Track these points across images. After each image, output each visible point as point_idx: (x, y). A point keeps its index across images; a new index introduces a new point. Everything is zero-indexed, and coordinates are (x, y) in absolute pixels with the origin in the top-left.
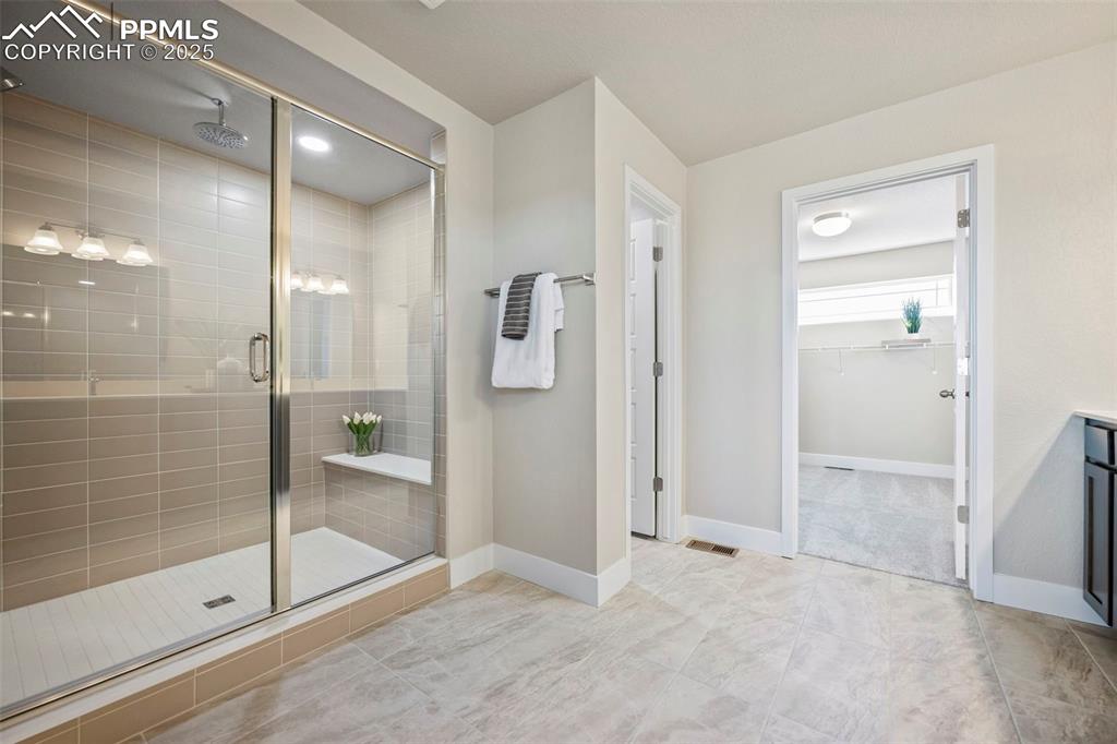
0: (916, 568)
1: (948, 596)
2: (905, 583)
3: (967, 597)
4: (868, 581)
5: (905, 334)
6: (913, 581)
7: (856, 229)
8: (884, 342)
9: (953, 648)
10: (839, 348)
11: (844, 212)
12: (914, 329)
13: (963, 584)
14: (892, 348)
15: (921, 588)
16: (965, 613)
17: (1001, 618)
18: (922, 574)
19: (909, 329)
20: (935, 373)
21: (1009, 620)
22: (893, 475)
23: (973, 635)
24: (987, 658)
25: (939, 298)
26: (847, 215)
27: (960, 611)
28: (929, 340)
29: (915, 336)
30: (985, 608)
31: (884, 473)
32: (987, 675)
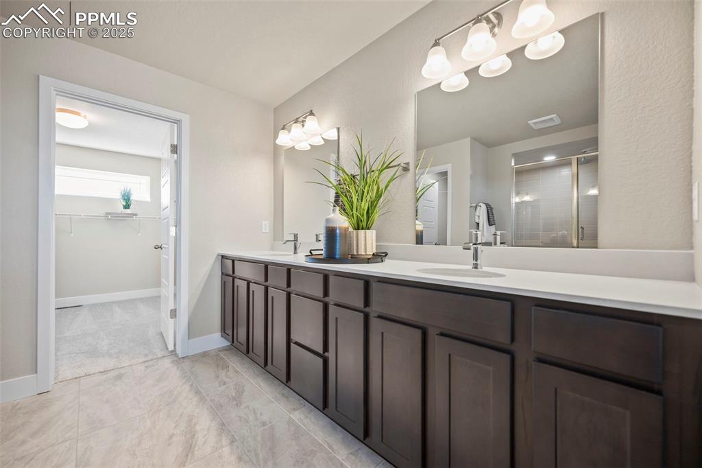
0: (146, 355)
1: (167, 363)
2: (142, 367)
3: (175, 358)
4: (119, 377)
5: (121, 209)
6: (146, 364)
7: (91, 129)
8: (106, 213)
9: (179, 389)
10: (70, 215)
11: (83, 113)
12: (127, 207)
13: (174, 352)
14: (112, 218)
15: (153, 365)
16: (178, 368)
17: (193, 361)
18: (150, 357)
19: (124, 206)
20: (139, 234)
21: (196, 361)
22: (113, 302)
23: (185, 377)
24: (194, 385)
25: (140, 188)
26: (85, 117)
27: (175, 368)
28: (136, 215)
29: (128, 211)
30: (186, 360)
31: (107, 303)
32: (196, 393)
